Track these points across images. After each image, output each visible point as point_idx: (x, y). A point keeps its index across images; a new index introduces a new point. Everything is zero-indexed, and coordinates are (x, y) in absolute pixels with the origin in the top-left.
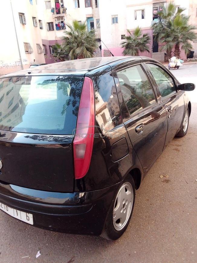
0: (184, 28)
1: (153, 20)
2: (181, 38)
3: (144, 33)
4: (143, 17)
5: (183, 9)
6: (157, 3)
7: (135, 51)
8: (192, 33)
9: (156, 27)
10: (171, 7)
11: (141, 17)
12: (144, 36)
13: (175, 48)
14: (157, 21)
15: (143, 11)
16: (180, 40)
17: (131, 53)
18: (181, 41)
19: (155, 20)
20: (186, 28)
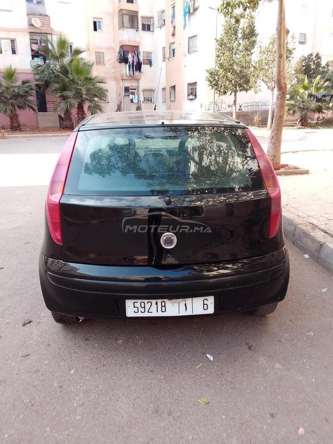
0: (89, 80)
1: (33, 59)
2: (86, 94)
3: (22, 78)
4: (14, 52)
5: (81, 50)
6: (36, 33)
7: (11, 107)
8: (100, 89)
9: (42, 72)
10: (63, 43)
11: (11, 51)
12: (24, 83)
13: (77, 109)
14: (39, 61)
15: (13, 41)
16: (84, 96)
17: (4, 109)
18: (87, 99)
19: (36, 59)
20: (91, 79)
